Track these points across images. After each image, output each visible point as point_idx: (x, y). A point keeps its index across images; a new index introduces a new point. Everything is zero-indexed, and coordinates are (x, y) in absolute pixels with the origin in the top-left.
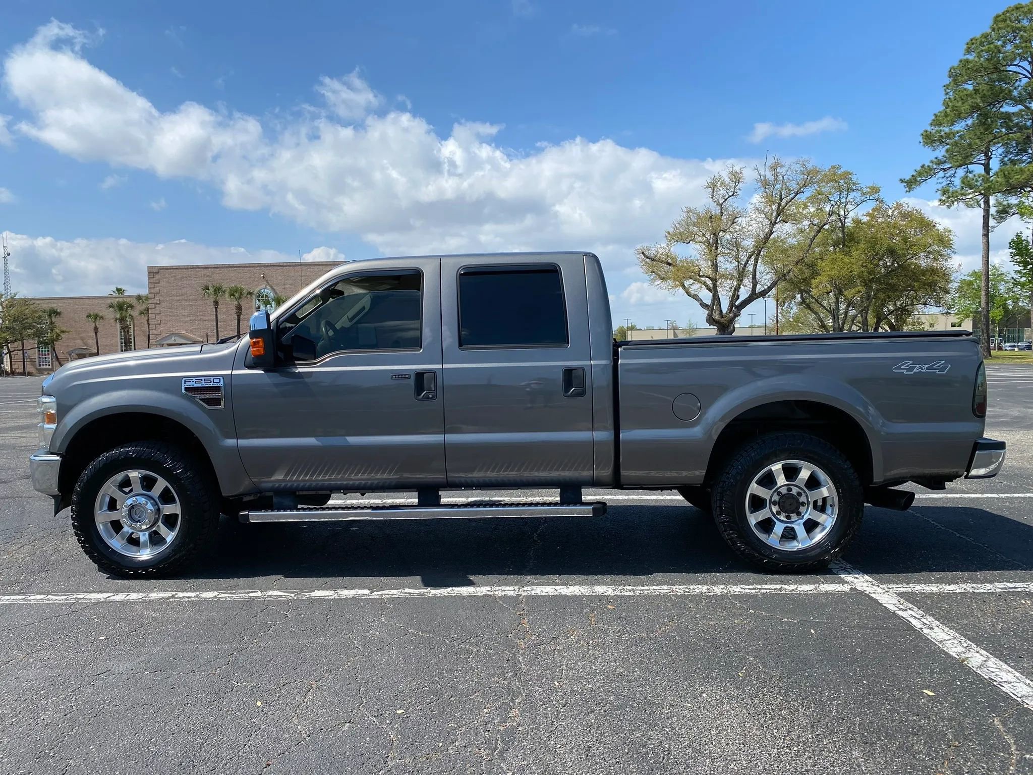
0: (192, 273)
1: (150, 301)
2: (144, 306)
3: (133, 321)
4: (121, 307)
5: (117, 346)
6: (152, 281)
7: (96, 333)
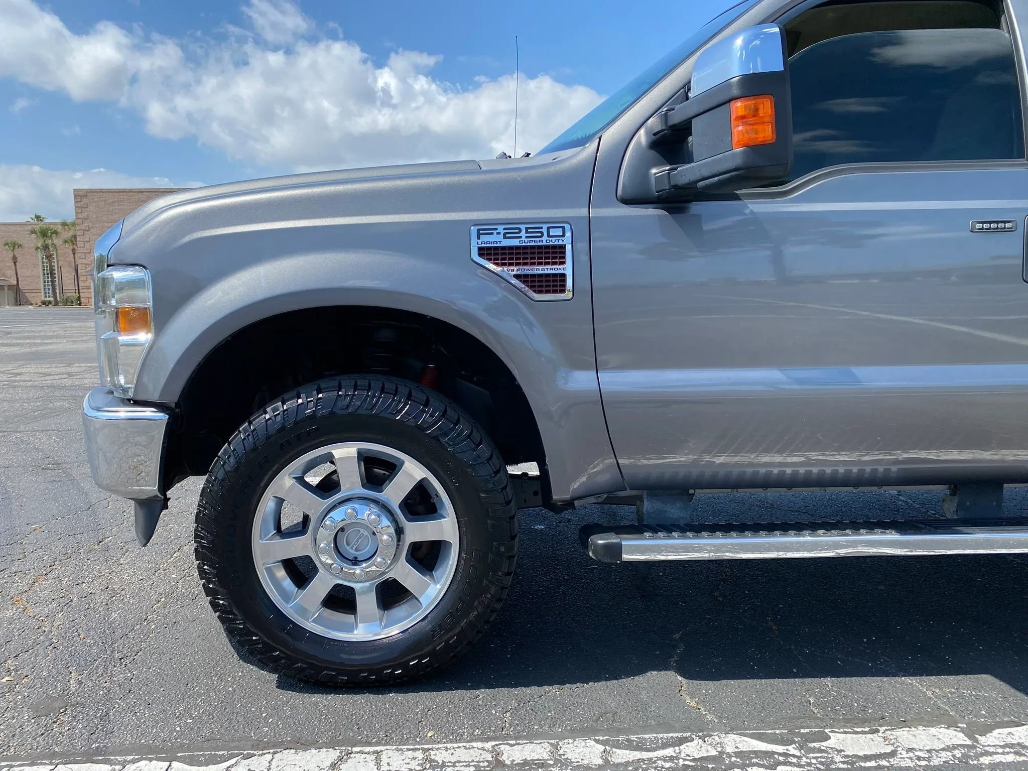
0: (125, 197)
1: (78, 228)
2: (71, 233)
3: (57, 250)
4: (44, 234)
5: (39, 277)
6: (79, 205)
7: (15, 263)
